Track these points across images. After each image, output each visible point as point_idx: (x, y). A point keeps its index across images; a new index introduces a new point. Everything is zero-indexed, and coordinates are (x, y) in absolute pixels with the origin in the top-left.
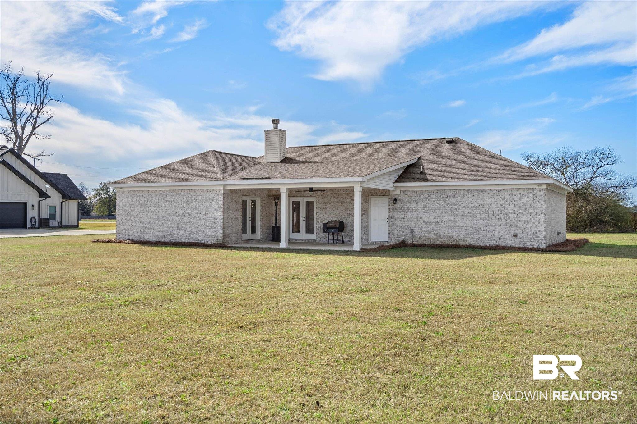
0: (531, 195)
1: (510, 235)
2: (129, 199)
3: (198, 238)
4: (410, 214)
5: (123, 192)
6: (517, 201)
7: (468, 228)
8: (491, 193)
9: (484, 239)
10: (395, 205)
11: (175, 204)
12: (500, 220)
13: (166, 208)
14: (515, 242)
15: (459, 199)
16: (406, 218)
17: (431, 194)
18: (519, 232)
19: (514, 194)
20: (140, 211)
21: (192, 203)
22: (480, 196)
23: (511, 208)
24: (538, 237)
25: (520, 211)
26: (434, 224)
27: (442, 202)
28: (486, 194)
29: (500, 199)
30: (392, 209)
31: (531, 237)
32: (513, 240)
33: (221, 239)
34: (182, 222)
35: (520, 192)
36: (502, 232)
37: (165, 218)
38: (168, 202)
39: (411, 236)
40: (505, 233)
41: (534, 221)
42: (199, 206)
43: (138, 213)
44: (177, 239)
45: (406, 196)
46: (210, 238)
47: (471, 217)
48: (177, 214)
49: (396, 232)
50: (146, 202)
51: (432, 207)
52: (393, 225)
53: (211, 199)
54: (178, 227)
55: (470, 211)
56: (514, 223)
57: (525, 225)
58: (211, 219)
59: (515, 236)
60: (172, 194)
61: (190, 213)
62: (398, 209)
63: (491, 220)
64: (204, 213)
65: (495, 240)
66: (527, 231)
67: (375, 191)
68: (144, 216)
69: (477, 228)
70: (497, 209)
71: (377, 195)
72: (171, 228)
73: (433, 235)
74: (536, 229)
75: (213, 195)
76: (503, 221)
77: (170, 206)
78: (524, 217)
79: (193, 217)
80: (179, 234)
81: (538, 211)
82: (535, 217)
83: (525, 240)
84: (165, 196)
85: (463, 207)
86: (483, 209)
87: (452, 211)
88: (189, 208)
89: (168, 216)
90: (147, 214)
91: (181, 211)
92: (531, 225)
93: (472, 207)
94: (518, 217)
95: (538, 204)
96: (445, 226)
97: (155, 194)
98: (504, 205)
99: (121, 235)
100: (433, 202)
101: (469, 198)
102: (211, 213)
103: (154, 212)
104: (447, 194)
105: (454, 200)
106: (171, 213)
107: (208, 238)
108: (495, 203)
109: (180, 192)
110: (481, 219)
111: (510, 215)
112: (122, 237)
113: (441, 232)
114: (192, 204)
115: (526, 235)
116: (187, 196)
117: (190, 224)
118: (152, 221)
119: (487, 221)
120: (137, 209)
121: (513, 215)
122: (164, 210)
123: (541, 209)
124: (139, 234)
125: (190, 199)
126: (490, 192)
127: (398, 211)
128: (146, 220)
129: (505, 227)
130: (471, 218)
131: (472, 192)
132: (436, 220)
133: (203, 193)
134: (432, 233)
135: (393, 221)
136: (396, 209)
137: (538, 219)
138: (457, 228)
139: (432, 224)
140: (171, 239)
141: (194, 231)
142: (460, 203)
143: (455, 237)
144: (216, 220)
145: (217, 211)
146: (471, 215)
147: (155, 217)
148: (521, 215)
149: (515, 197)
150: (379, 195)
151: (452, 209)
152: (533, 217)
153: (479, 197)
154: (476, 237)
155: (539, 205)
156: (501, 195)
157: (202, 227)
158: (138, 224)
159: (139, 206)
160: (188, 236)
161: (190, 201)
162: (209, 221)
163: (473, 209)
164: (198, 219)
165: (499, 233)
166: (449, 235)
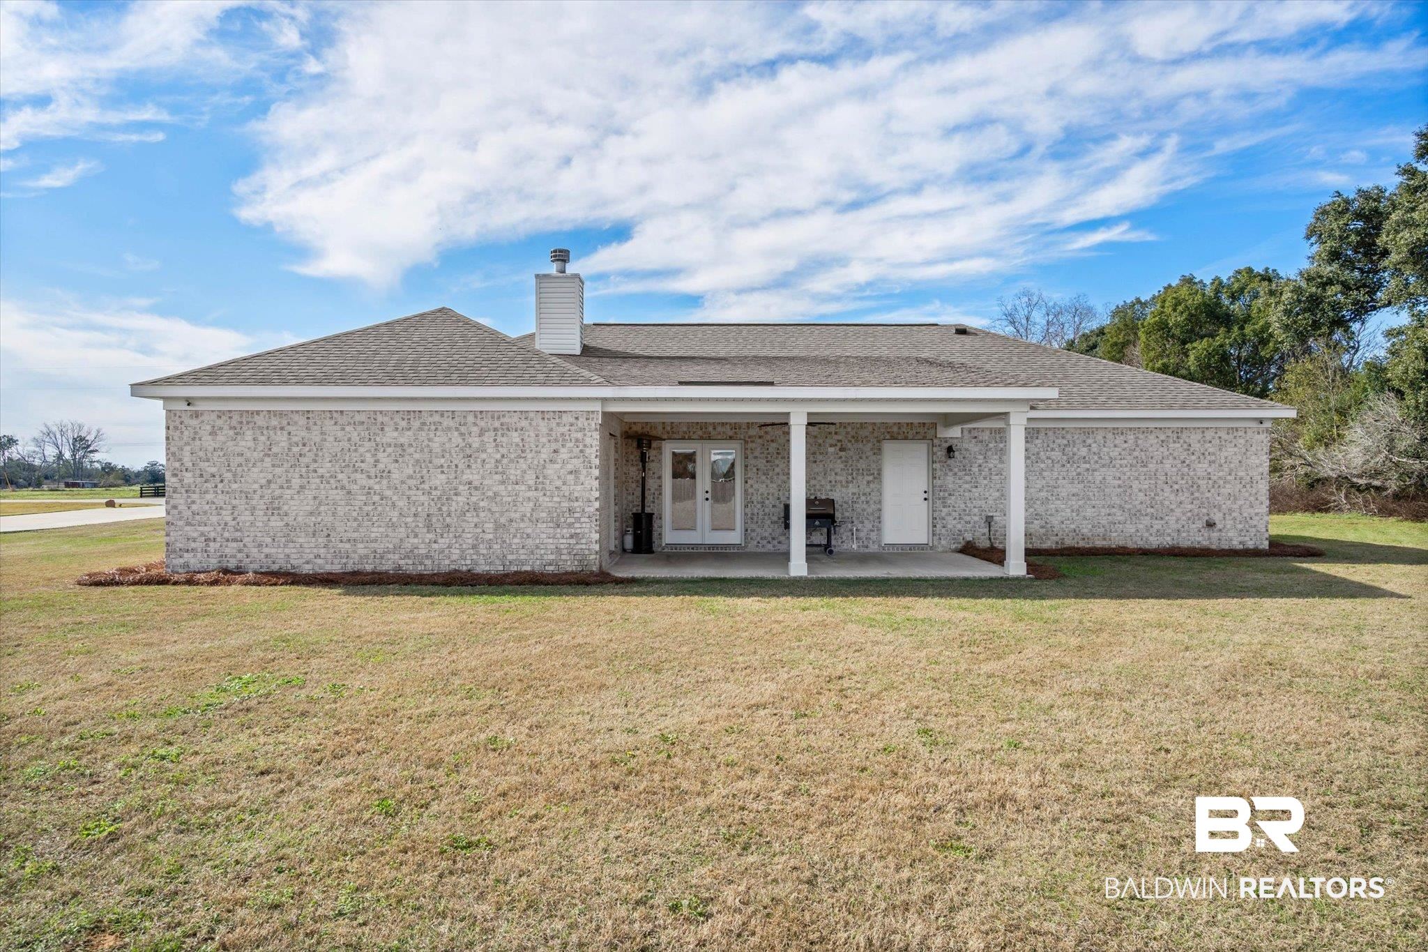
0: (1242, 441)
1: (1199, 524)
2: (221, 438)
3: (510, 557)
4: (985, 482)
5: (197, 415)
6: (1214, 454)
7: (1114, 510)
8: (1163, 437)
9: (1146, 535)
10: (949, 462)
11: (417, 456)
12: (1181, 494)
13: (381, 466)
14: (1209, 539)
15: (1094, 448)
16: (974, 490)
17: (1032, 438)
18: (1217, 517)
19: (1208, 438)
20: (270, 477)
21: (484, 451)
22: (1140, 442)
23: (1202, 468)
24: (1255, 526)
25: (1221, 474)
26: (1038, 502)
27: (1056, 455)
28: (1152, 439)
29: (1181, 450)
30: (941, 470)
31: (1240, 526)
32: (1206, 534)
33: (592, 557)
34: (445, 508)
35: (1220, 434)
36: (1184, 518)
37: (376, 498)
38: (389, 450)
39: (986, 530)
40: (1189, 519)
41: (1247, 494)
42: (511, 461)
43: (263, 482)
44: (429, 562)
45: (974, 441)
46: (552, 557)
47: (1119, 486)
48: (426, 486)
49: (951, 523)
50: (295, 449)
51: (1035, 465)
52: (944, 507)
53: (556, 440)
54: (429, 527)
55: (1118, 475)
56: (1208, 498)
57: (1229, 502)
58: (556, 499)
59: (1210, 525)
60: (404, 424)
61: (476, 483)
62: (956, 470)
63: (1161, 493)
64: (531, 483)
65: (1169, 535)
66: (1234, 514)
67: (899, 428)
68: (288, 492)
69: (1133, 511)
70: (1174, 469)
71: (906, 438)
72: (402, 530)
73: (1038, 528)
74: (1251, 510)
75: (562, 429)
76: (1186, 495)
77: (397, 461)
78: (1227, 486)
79: (490, 494)
80: (435, 546)
81: (1254, 473)
82: (1248, 486)
83: (1229, 534)
84: (374, 429)
85: (1103, 466)
86: (1145, 469)
87: (1079, 474)
88: (474, 466)
89: (388, 493)
90: (302, 487)
91: (443, 477)
92: (1242, 502)
93: (1121, 466)
94: (1216, 486)
95: (1254, 460)
96: (1063, 506)
97: (336, 423)
98: (1187, 462)
99: (186, 555)
100: (1038, 454)
101: (1115, 446)
102: (559, 483)
103: (332, 481)
104: (1069, 436)
105: (1083, 452)
106: (403, 482)
107: (545, 557)
108: (1171, 458)
109: (437, 418)
110: (1140, 491)
111: (1200, 482)
112: (192, 561)
113: (1055, 521)
114: (484, 456)
115: (1232, 522)
116: (463, 429)
117: (477, 516)
118: (322, 508)
119: (1153, 494)
120: (255, 470)
121: (1205, 482)
122: (373, 475)
123: (1261, 470)
124: (266, 550)
125: (477, 439)
126: (1158, 433)
127: (956, 474)
128: (298, 507)
129: (1190, 507)
130: (1119, 490)
131: (1122, 433)
132: (1043, 494)
133: (524, 423)
134: (1036, 522)
135: (944, 498)
136: (951, 470)
137: (1254, 491)
138: (1089, 512)
139: (1034, 503)
140: (402, 562)
141: (491, 536)
142: (1096, 458)
143: (1085, 531)
144: (576, 504)
145: (577, 478)
146: (1120, 482)
147: (337, 495)
148: (1221, 482)
149: (1209, 445)
150: (910, 437)
151: (1079, 470)
152: (1245, 486)
153: (1137, 446)
154: (1131, 529)
155: (1257, 461)
156: (1182, 441)
157: (522, 525)
158: (265, 518)
159: (267, 459)
160: (472, 551)
161: (475, 445)
162: (550, 505)
163: (1125, 469)
164: (510, 499)
165: (1178, 520)
166: (1073, 526)
